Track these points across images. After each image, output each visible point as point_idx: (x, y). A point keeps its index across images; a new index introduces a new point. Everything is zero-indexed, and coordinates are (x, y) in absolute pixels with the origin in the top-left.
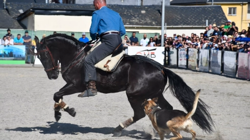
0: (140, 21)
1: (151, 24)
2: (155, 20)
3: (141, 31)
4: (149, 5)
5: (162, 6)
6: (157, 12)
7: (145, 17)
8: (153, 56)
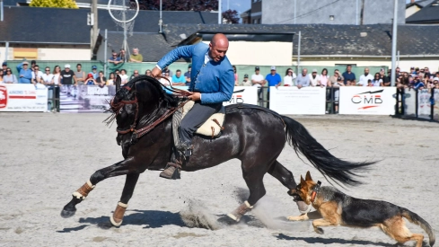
0: (359, 48)
1: (375, 52)
2: (382, 46)
3: (360, 64)
4: (372, 23)
5: (392, 26)
6: (385, 34)
7: (366, 41)
8: (378, 101)
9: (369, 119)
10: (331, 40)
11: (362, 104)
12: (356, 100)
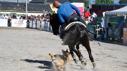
0: (17, 9)
1: (21, 10)
2: (23, 9)
3: (17, 13)
4: (21, 2)
5: (26, 3)
6: (24, 6)
7: (19, 7)
8: (22, 23)
9: (20, 28)
10: (9, 6)
11: (18, 24)
12: (16, 23)
